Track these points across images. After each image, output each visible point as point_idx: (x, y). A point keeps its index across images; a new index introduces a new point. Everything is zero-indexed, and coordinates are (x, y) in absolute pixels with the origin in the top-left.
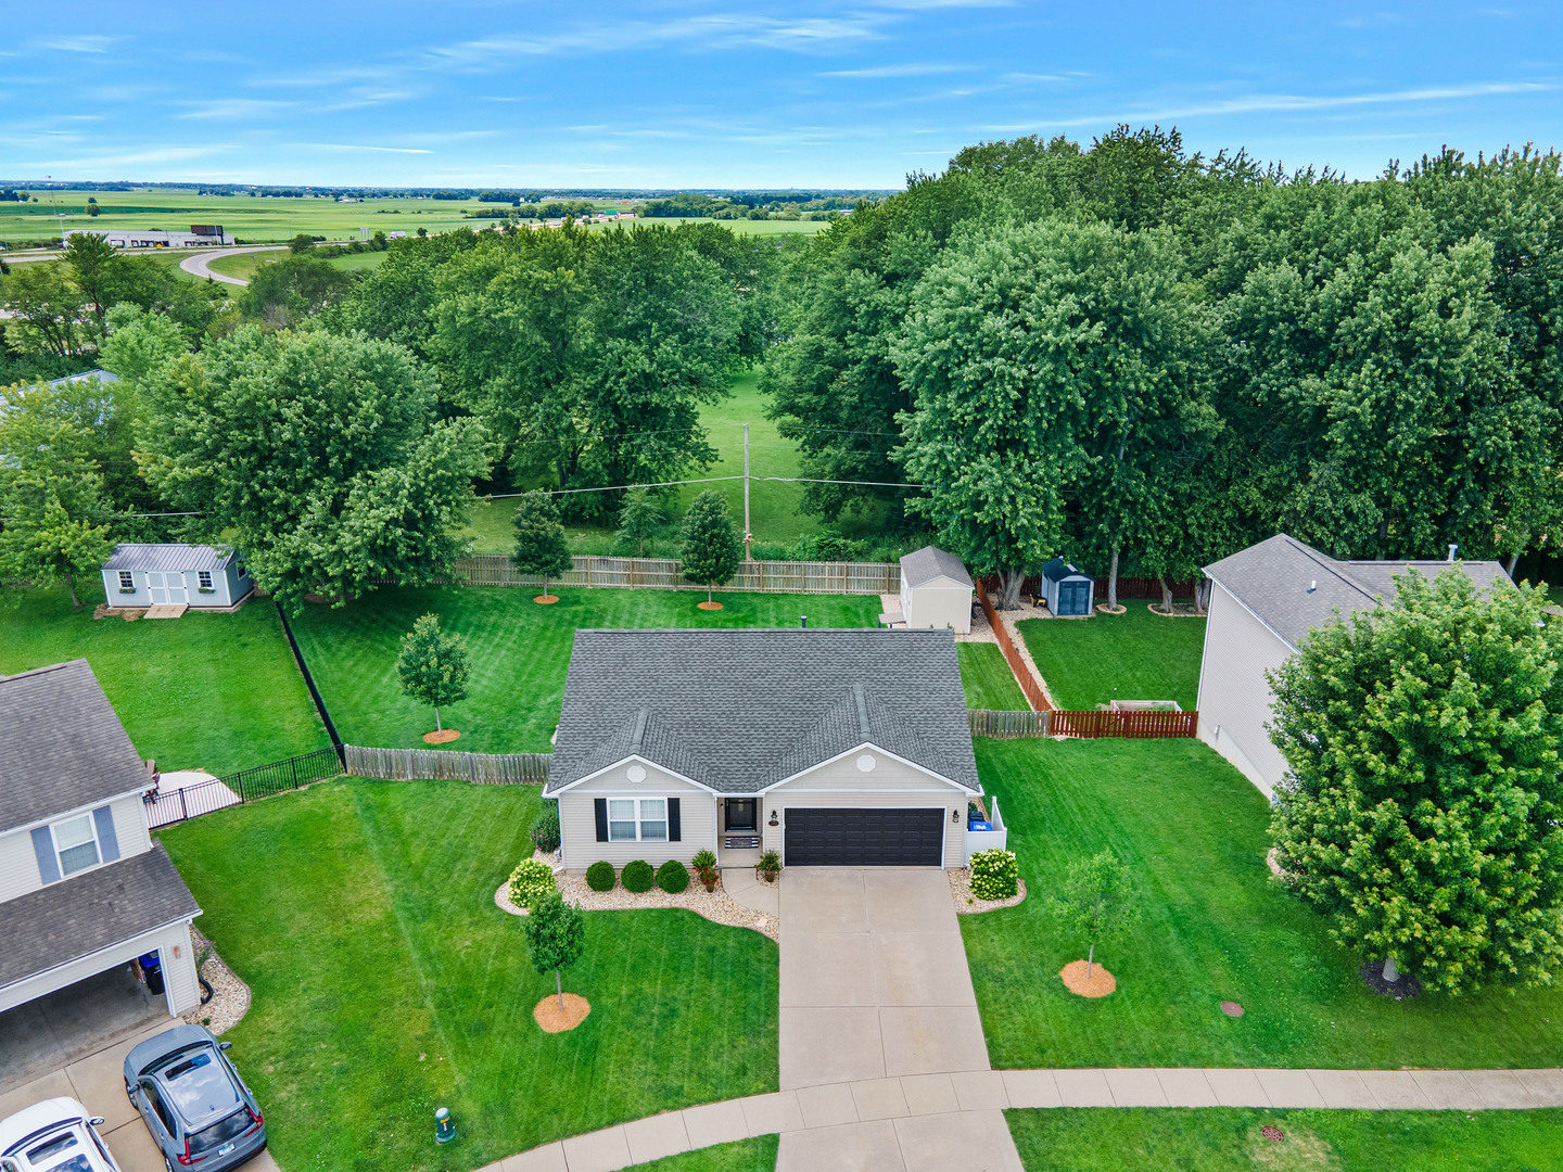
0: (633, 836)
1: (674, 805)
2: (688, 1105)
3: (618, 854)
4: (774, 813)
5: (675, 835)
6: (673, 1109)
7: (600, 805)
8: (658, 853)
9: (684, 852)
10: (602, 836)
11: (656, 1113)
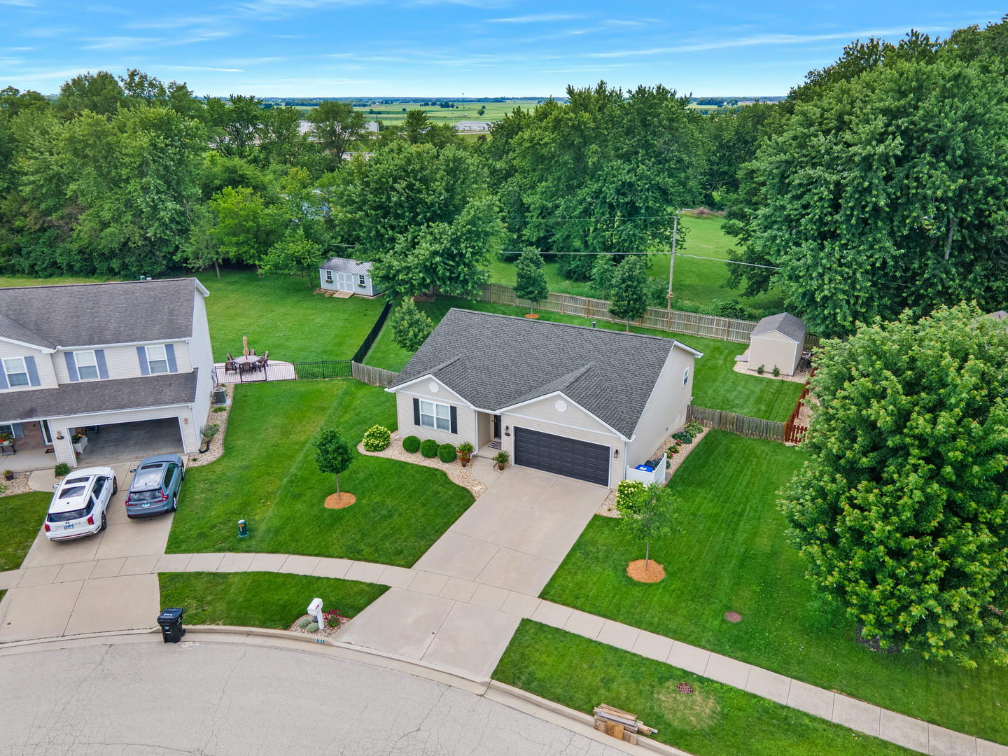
0: (433, 426)
1: (453, 410)
2: (359, 560)
3: (424, 434)
4: (507, 428)
5: (454, 430)
6: (351, 559)
7: (416, 402)
8: (443, 437)
9: (456, 441)
10: (417, 422)
11: (341, 558)
